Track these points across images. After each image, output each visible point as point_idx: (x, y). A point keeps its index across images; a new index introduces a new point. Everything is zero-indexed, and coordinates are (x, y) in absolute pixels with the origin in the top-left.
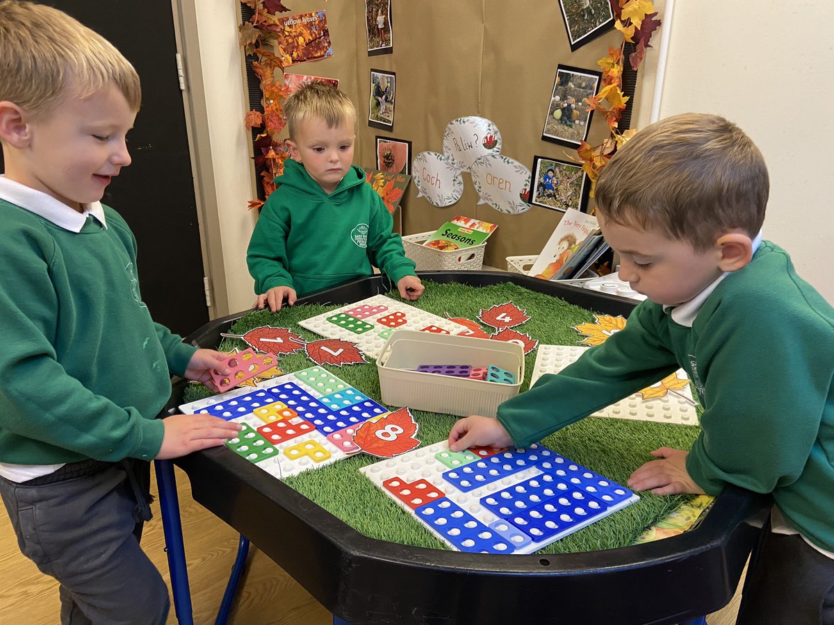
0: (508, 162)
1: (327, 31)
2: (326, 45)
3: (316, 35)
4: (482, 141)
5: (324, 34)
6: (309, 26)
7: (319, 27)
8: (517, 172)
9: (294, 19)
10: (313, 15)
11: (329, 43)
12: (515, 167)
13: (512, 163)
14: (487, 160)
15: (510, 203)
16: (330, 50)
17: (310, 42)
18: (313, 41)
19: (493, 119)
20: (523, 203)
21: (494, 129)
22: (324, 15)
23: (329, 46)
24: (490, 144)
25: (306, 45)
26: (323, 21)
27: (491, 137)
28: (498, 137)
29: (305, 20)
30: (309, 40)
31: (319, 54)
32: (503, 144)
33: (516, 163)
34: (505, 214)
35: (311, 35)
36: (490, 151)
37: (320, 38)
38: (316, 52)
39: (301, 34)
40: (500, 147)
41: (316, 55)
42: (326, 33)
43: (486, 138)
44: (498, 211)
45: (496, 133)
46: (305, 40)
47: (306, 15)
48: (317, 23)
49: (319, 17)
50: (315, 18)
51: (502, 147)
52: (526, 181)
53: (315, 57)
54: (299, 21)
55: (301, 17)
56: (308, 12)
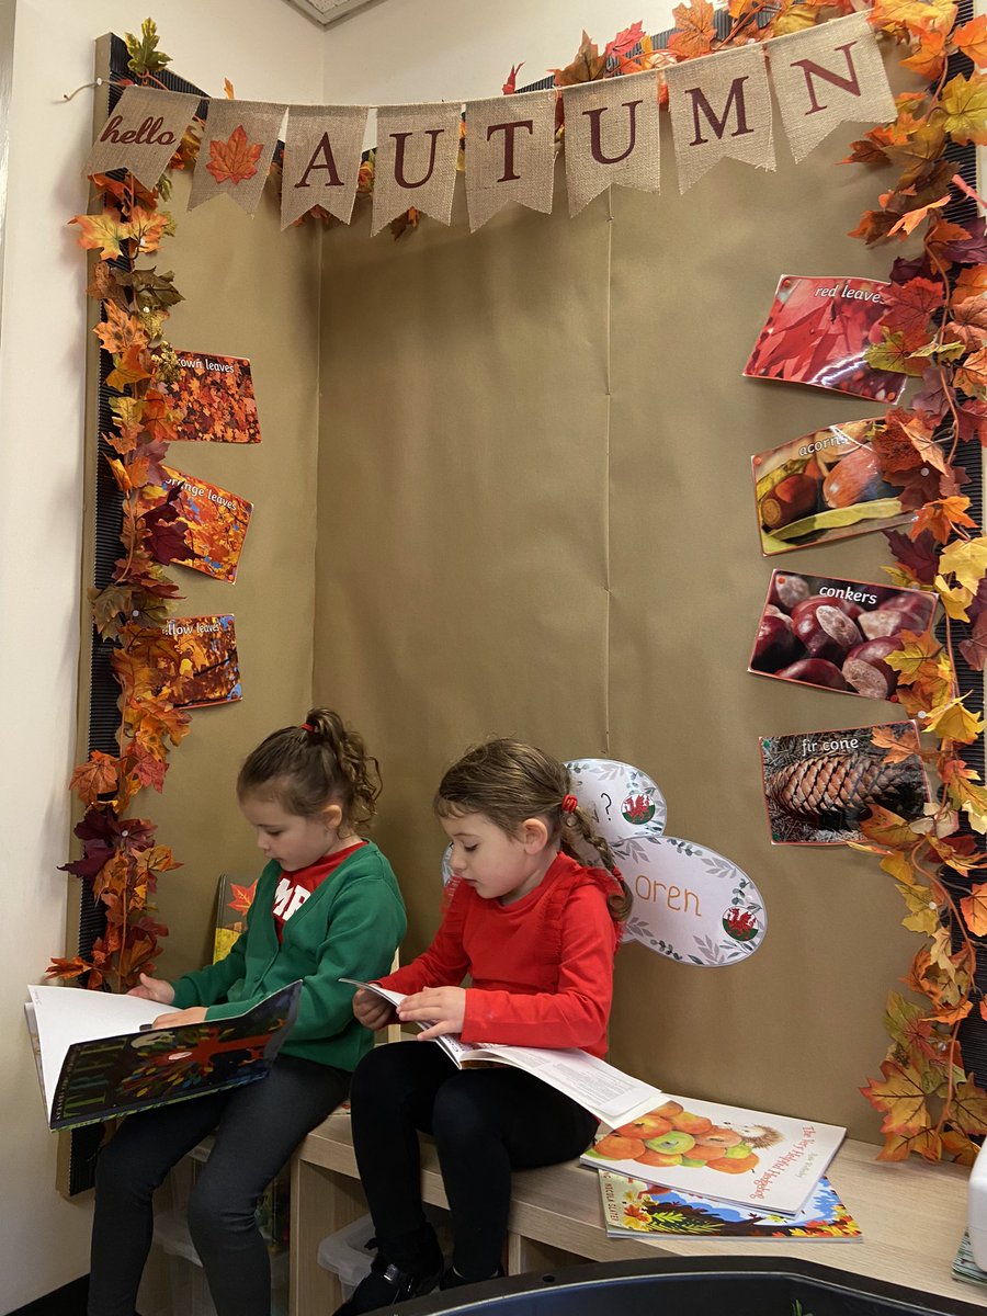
0: (689, 852)
1: (234, 652)
2: (232, 677)
3: (216, 657)
4: (619, 807)
5: (229, 656)
6: (207, 640)
7: (222, 642)
8: (712, 872)
9: (179, 626)
10: (214, 621)
11: (237, 674)
12: (707, 861)
13: (698, 853)
14: (637, 846)
15: (698, 941)
16: (237, 689)
17: (205, 670)
18: (209, 669)
19: (643, 764)
20: (734, 941)
21: (644, 784)
22: (231, 624)
23: (236, 680)
24: (638, 813)
25: (195, 675)
26: (229, 633)
27: (640, 799)
28: (656, 799)
29: (201, 629)
30: (203, 666)
31: (218, 694)
32: (670, 814)
33: (708, 854)
34: (687, 965)
35: (209, 657)
36: (641, 828)
37: (223, 663)
38: (213, 691)
39: (188, 655)
40: (662, 819)
41: (211, 696)
42: (233, 654)
43: (630, 801)
44: (670, 959)
45: (649, 791)
46: (194, 666)
47: (203, 619)
48: (219, 636)
49: (222, 626)
50: (215, 627)
51: (668, 820)
52: (735, 891)
53: (209, 700)
54: (189, 630)
55: (194, 623)
56: (206, 615)
